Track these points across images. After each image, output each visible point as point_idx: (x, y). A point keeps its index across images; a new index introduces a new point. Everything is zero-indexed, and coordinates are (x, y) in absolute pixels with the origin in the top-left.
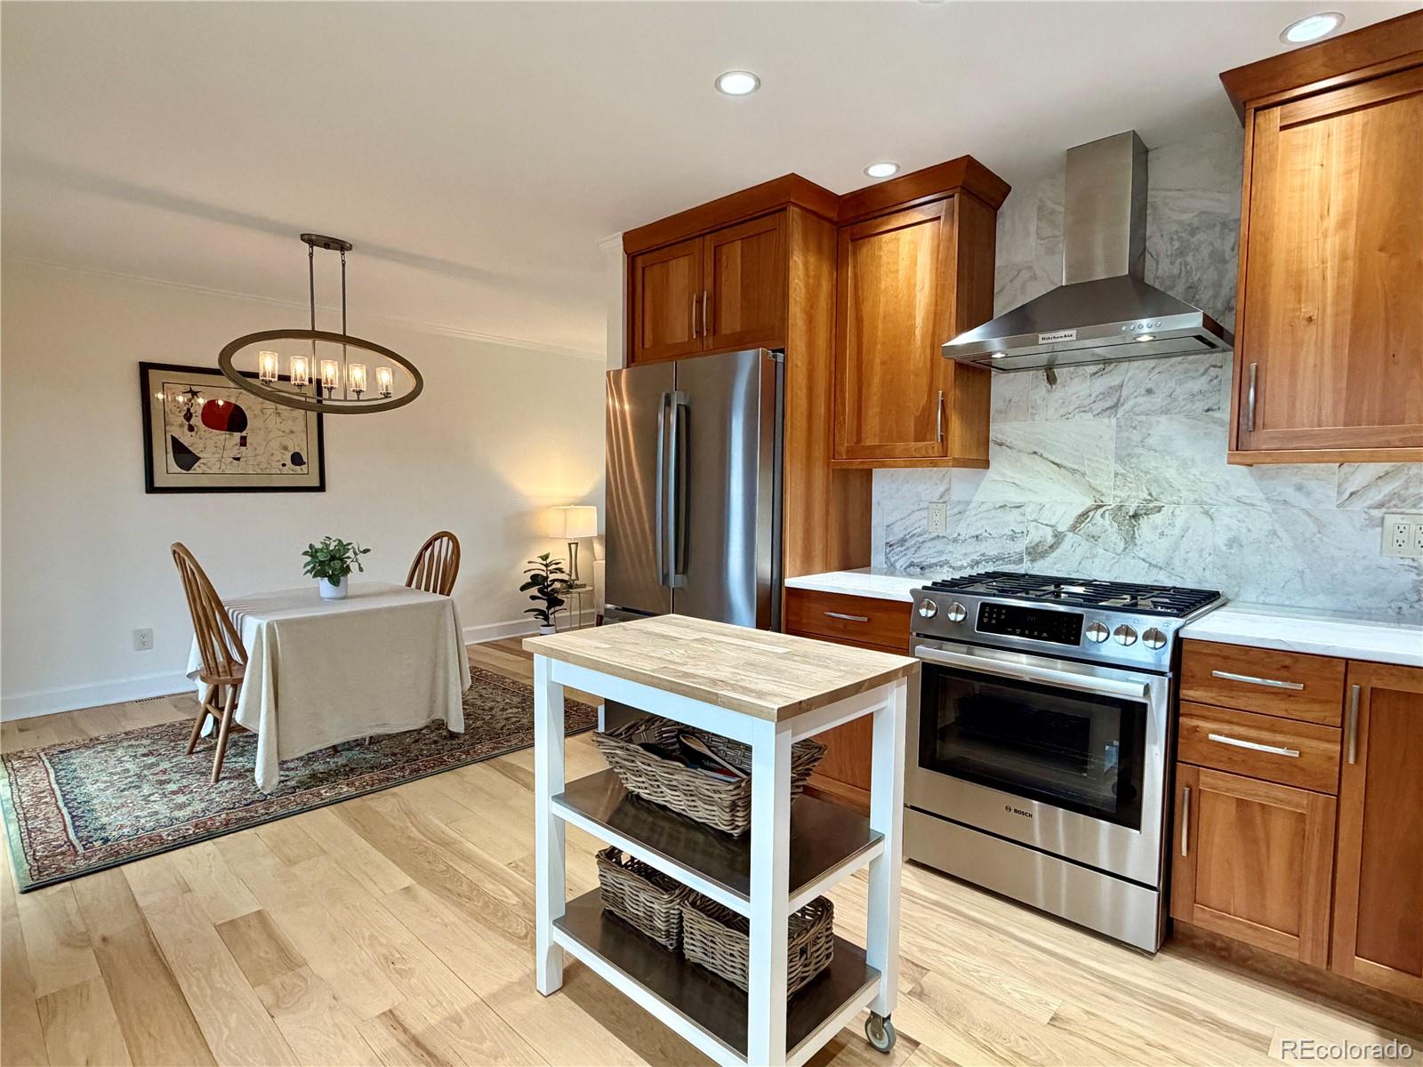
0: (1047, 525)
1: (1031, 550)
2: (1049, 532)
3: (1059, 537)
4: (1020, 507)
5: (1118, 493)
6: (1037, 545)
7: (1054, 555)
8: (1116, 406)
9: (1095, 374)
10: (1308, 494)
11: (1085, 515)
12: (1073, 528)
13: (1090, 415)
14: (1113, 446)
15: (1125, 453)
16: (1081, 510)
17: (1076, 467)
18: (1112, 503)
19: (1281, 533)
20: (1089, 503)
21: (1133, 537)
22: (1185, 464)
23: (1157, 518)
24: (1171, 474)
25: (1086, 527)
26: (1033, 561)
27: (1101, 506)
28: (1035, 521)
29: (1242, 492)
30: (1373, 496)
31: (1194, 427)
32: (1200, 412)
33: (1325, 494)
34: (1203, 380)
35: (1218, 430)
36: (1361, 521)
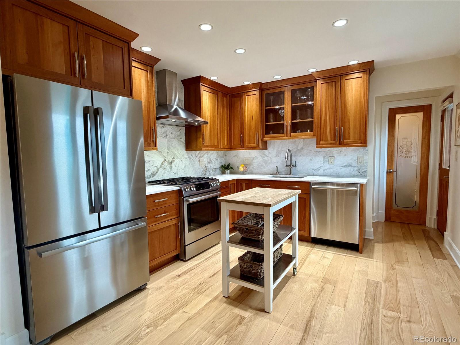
0: (155, 166)
1: (152, 174)
2: (156, 168)
3: (158, 169)
4: (149, 162)
5: (168, 157)
6: (154, 172)
7: (157, 174)
8: (166, 136)
9: (162, 127)
10: (192, 156)
11: (163, 163)
12: (161, 167)
13: (162, 137)
14: (166, 145)
15: (169, 147)
16: (162, 162)
17: (160, 151)
18: (167, 159)
19: (190, 164)
20: (163, 160)
21: (171, 168)
22: (178, 150)
23: (175, 162)
24: (176, 152)
25: (163, 166)
26: (153, 177)
27: (165, 161)
28: (153, 166)
29: (185, 156)
30: (198, 157)
31: (178, 142)
32: (179, 139)
33: (194, 156)
34: (179, 132)
35: (182, 143)
36: (198, 161)
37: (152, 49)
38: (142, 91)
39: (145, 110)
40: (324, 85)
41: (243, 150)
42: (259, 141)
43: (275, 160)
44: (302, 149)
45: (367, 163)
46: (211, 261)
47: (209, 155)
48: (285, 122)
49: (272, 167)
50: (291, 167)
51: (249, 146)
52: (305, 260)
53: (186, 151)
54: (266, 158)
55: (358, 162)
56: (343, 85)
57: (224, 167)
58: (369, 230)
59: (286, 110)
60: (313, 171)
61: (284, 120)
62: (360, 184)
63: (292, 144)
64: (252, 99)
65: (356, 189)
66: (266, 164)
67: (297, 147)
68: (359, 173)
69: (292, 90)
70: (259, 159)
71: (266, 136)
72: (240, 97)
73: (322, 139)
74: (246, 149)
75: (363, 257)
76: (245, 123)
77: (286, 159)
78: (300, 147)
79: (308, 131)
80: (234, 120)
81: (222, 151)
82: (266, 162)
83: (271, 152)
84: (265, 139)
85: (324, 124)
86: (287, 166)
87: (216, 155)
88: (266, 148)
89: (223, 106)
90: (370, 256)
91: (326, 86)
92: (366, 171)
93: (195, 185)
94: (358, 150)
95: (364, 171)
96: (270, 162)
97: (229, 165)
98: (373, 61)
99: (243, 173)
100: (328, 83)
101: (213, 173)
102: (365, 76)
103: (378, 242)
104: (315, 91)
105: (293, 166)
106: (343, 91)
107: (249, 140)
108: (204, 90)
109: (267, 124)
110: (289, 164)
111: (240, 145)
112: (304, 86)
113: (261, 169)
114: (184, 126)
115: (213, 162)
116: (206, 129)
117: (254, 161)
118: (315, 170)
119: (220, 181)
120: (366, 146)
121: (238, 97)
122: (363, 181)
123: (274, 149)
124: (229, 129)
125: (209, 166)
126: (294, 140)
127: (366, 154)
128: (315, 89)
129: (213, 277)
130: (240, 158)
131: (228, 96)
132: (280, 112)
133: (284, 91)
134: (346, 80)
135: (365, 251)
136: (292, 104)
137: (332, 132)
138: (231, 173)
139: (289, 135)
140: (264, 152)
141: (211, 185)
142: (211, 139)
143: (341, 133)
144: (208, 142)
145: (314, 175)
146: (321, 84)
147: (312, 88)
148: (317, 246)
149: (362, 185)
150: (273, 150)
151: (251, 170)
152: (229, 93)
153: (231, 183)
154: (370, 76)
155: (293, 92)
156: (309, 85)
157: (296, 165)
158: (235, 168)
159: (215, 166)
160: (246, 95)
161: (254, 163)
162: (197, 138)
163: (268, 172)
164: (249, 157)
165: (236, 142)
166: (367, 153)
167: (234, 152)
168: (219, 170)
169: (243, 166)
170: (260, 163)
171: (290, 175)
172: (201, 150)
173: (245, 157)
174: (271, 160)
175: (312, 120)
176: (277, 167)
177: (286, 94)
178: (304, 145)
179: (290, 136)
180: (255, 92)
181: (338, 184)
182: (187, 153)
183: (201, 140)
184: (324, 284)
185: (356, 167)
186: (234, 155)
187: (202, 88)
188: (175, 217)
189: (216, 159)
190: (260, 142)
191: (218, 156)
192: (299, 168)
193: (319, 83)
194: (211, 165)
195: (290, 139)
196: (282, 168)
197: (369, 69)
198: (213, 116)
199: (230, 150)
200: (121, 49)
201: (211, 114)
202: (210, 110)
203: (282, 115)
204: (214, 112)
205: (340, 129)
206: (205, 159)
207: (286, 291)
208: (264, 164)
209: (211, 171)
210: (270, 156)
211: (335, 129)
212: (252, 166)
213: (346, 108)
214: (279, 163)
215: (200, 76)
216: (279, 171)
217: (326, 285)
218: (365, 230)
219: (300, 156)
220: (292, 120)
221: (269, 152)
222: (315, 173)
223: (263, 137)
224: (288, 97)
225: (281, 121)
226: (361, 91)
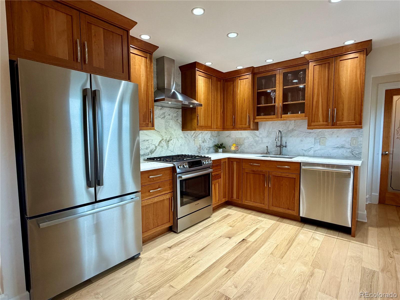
0: (154, 145)
1: (151, 151)
2: (154, 146)
3: (156, 147)
4: (147, 141)
5: (166, 136)
6: (152, 150)
7: (155, 152)
8: (164, 117)
9: (161, 109)
10: (188, 136)
11: (160, 142)
12: (159, 145)
13: (160, 119)
14: (164, 126)
15: (166, 127)
16: (159, 141)
17: (158, 130)
18: (165, 139)
19: (186, 143)
20: (161, 139)
21: (168, 146)
22: (175, 130)
23: (171, 141)
24: (173, 132)
25: (161, 145)
26: (151, 154)
27: (163, 139)
28: (151, 144)
29: (181, 136)
30: (194, 136)
31: (175, 123)
32: (176, 120)
33: (189, 136)
34: (176, 114)
35: (178, 124)
36: (193, 140)
37: (150, 36)
38: (142, 76)
39: (144, 93)
40: (317, 67)
41: (235, 130)
42: (250, 122)
43: (265, 140)
44: (293, 130)
45: (361, 144)
46: (201, 235)
47: (203, 135)
48: (276, 104)
49: (263, 147)
50: (281, 147)
51: (241, 127)
52: (294, 240)
53: (182, 131)
54: (257, 139)
55: (352, 144)
56: (338, 66)
57: (217, 146)
58: (363, 212)
59: (277, 92)
60: (304, 151)
61: (275, 102)
62: (354, 166)
63: (283, 125)
64: (244, 83)
65: (350, 171)
66: (257, 144)
67: (288, 128)
68: (353, 154)
69: (283, 73)
70: (250, 138)
71: (257, 117)
72: (233, 81)
73: (313, 120)
74: (238, 130)
75: (356, 241)
76: (237, 105)
77: (277, 140)
78: (290, 128)
79: (300, 112)
80: (227, 102)
81: (215, 131)
82: (256, 142)
83: (261, 133)
84: (256, 121)
85: (316, 105)
86: (277, 146)
87: (210, 135)
88: (256, 128)
89: (217, 89)
90: (364, 240)
91: (319, 68)
92: (360, 153)
93: (188, 162)
94: (352, 131)
95: (358, 153)
96: (260, 142)
97: (222, 145)
98: (371, 40)
99: (235, 152)
100: (321, 65)
101: (207, 151)
102: (362, 56)
103: (372, 226)
104: (307, 73)
105: (284, 146)
106: (337, 72)
107: (241, 121)
108: (199, 75)
109: (258, 106)
110: (279, 144)
111: (232, 125)
112: (297, 69)
113: (252, 148)
114: (181, 108)
115: (207, 141)
116: (201, 111)
117: (245, 141)
118: (305, 151)
119: (212, 160)
120: (361, 128)
121: (231, 81)
122: (358, 163)
123: (265, 130)
124: (222, 111)
125: (203, 145)
126: (285, 122)
127: (361, 136)
128: (307, 71)
129: (202, 252)
130: (232, 138)
131: (222, 80)
132: (271, 94)
133: (276, 74)
134: (340, 61)
135: (358, 235)
136: (283, 87)
137: (325, 115)
138: (224, 152)
139: (280, 116)
140: (256, 133)
141: (203, 163)
142: (205, 120)
143: (334, 115)
144: (202, 122)
145: (304, 156)
146: (314, 66)
147: (304, 71)
148: (306, 225)
149: (356, 168)
150: (263, 130)
151: (243, 149)
152: (222, 78)
153: (222, 161)
154: (367, 56)
155: (285, 75)
156: (301, 68)
157: (286, 146)
158: (227, 148)
159: (209, 145)
160: (238, 79)
161: (246, 143)
162: (192, 120)
163: (259, 151)
164: (241, 137)
165: (229, 123)
166: (361, 134)
167: (227, 133)
168: (212, 148)
169: (235, 145)
170: (251, 143)
171: (280, 155)
172: (195, 130)
173: (237, 137)
174: (262, 140)
175: (304, 101)
176: (267, 147)
177: (277, 77)
178: (295, 126)
179: (281, 118)
180: (248, 76)
182: (183, 133)
183: (196, 121)
184: (314, 268)
185: (349, 148)
186: (227, 135)
187: (198, 73)
188: (168, 192)
189: (210, 138)
190: (252, 123)
191: (212, 136)
192: (289, 148)
193: (311, 65)
194: (205, 144)
195: (281, 120)
196: (273, 148)
197: (366, 49)
198: (208, 99)
199: (223, 131)
200: (121, 37)
201: (206, 97)
202: (205, 93)
203: (273, 98)
204: (208, 94)
205: (333, 111)
206: (200, 139)
208: (255, 144)
209: (205, 150)
210: (261, 136)
211: (327, 110)
212: (243, 146)
213: (340, 90)
214: (269, 144)
215: (196, 62)
216: (269, 151)
217: (316, 270)
218: (358, 213)
219: (291, 137)
220: (283, 102)
221: (260, 133)
222: (306, 154)
223: (254, 119)
224: (279, 79)
225: (272, 103)
226: (356, 72)
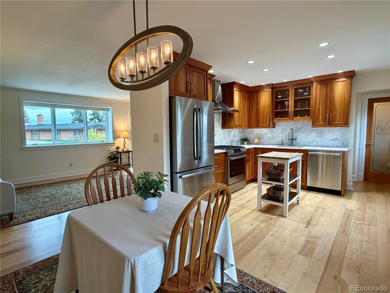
19: (224, 137)
22: (218, 128)
24: (217, 130)
29: (221, 132)
30: (228, 132)
31: (218, 123)
32: (218, 121)
33: (226, 132)
34: (218, 117)
35: (220, 124)
36: (228, 135)
37: (214, 71)
40: (319, 86)
41: (258, 128)
42: (270, 123)
43: (280, 135)
44: (301, 128)
45: (348, 138)
46: (244, 196)
47: (234, 131)
48: (290, 110)
49: (279, 140)
50: (292, 140)
51: (263, 126)
52: (304, 198)
53: (222, 129)
54: (274, 134)
55: (342, 137)
56: (332, 86)
57: (243, 140)
58: (350, 184)
59: (290, 102)
60: (309, 143)
61: (288, 109)
62: (343, 151)
63: (294, 125)
64: (265, 95)
65: (340, 154)
66: (274, 138)
67: (297, 126)
68: (343, 144)
69: (295, 88)
70: (269, 134)
71: (275, 119)
72: (257, 93)
73: (316, 121)
74: (260, 128)
75: (344, 198)
76: (260, 111)
77: (290, 135)
78: (299, 127)
79: (306, 116)
80: (252, 108)
81: (242, 129)
82: (274, 137)
83: (277, 130)
84: (274, 121)
85: (318, 111)
86: (289, 139)
87: (238, 132)
88: (274, 127)
89: (245, 100)
90: (350, 197)
91: (320, 87)
92: (348, 144)
94: (342, 129)
95: (346, 143)
96: (276, 136)
97: (246, 139)
98: (354, 70)
99: (257, 144)
100: (321, 85)
101: (236, 143)
102: (348, 80)
103: (355, 192)
104: (311, 89)
105: (294, 140)
106: (332, 90)
107: (263, 121)
108: (235, 90)
109: (276, 111)
110: (291, 138)
111: (256, 125)
112: (304, 86)
113: (270, 141)
114: (221, 113)
115: (237, 136)
116: (236, 114)
117: (265, 136)
118: (310, 142)
119: (246, 148)
120: (348, 126)
121: (256, 93)
122: (346, 150)
123: (280, 128)
124: (248, 114)
125: (234, 139)
126: (295, 122)
127: (348, 132)
128: (311, 87)
130: (254, 134)
131: (248, 92)
132: (286, 103)
133: (289, 89)
134: (334, 82)
135: (345, 196)
136: (295, 98)
137: (324, 118)
138: (248, 144)
139: (292, 118)
140: (273, 130)
141: (241, 150)
142: (238, 120)
143: (330, 117)
144: (236, 123)
145: (309, 146)
146: (316, 85)
147: (310, 88)
148: (311, 192)
149: (344, 152)
150: (279, 128)
151: (263, 142)
152: (249, 90)
153: (251, 150)
154: (353, 79)
155: (296, 90)
156: (307, 85)
157: (296, 139)
158: (251, 141)
159: (237, 139)
160: (261, 91)
161: (265, 137)
162: (230, 121)
163: (275, 143)
164: (261, 133)
165: (253, 122)
166: (349, 131)
167: (250, 130)
168: (239, 141)
169: (257, 139)
170: (269, 137)
171: (291, 145)
172: (233, 128)
173: (258, 133)
174: (278, 135)
175: (309, 108)
176: (282, 140)
177: (290, 91)
178: (302, 126)
179: (293, 119)
180: (268, 90)
181: (327, 151)
182: (223, 130)
183: (233, 122)
184: (317, 208)
185: (340, 140)
186: (250, 132)
187: (235, 89)
188: (223, 168)
189: (238, 134)
190: (271, 123)
191: (239, 132)
192: (298, 141)
193: (314, 84)
194: (235, 138)
195: (293, 121)
196: (286, 141)
197: (351, 76)
198: (240, 106)
199: (249, 128)
200: (203, 75)
201: (239, 105)
202: (238, 102)
203: (287, 105)
204: (240, 103)
205: (329, 115)
206: (232, 134)
207: (294, 210)
208: (272, 138)
210: (277, 132)
211: (326, 115)
212: (263, 139)
213: (334, 101)
214: (283, 137)
215: (234, 82)
216: (283, 143)
218: (347, 184)
219: (300, 133)
220: (294, 108)
221: (276, 130)
222: (310, 144)
223: (273, 120)
224: (292, 93)
225: (286, 109)
226: (345, 90)
